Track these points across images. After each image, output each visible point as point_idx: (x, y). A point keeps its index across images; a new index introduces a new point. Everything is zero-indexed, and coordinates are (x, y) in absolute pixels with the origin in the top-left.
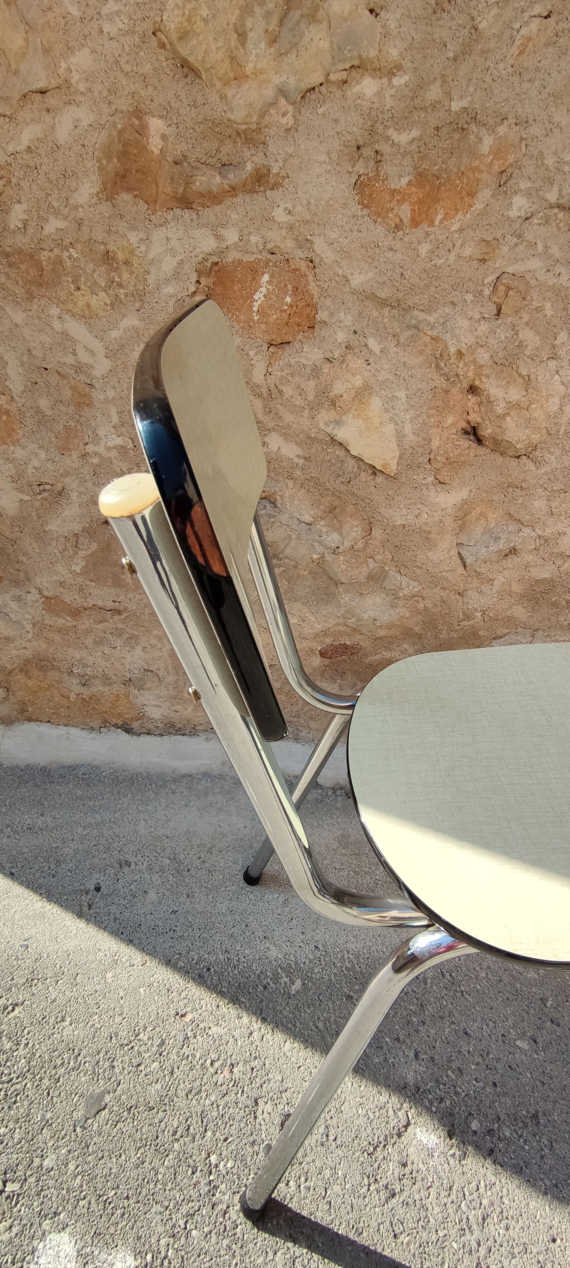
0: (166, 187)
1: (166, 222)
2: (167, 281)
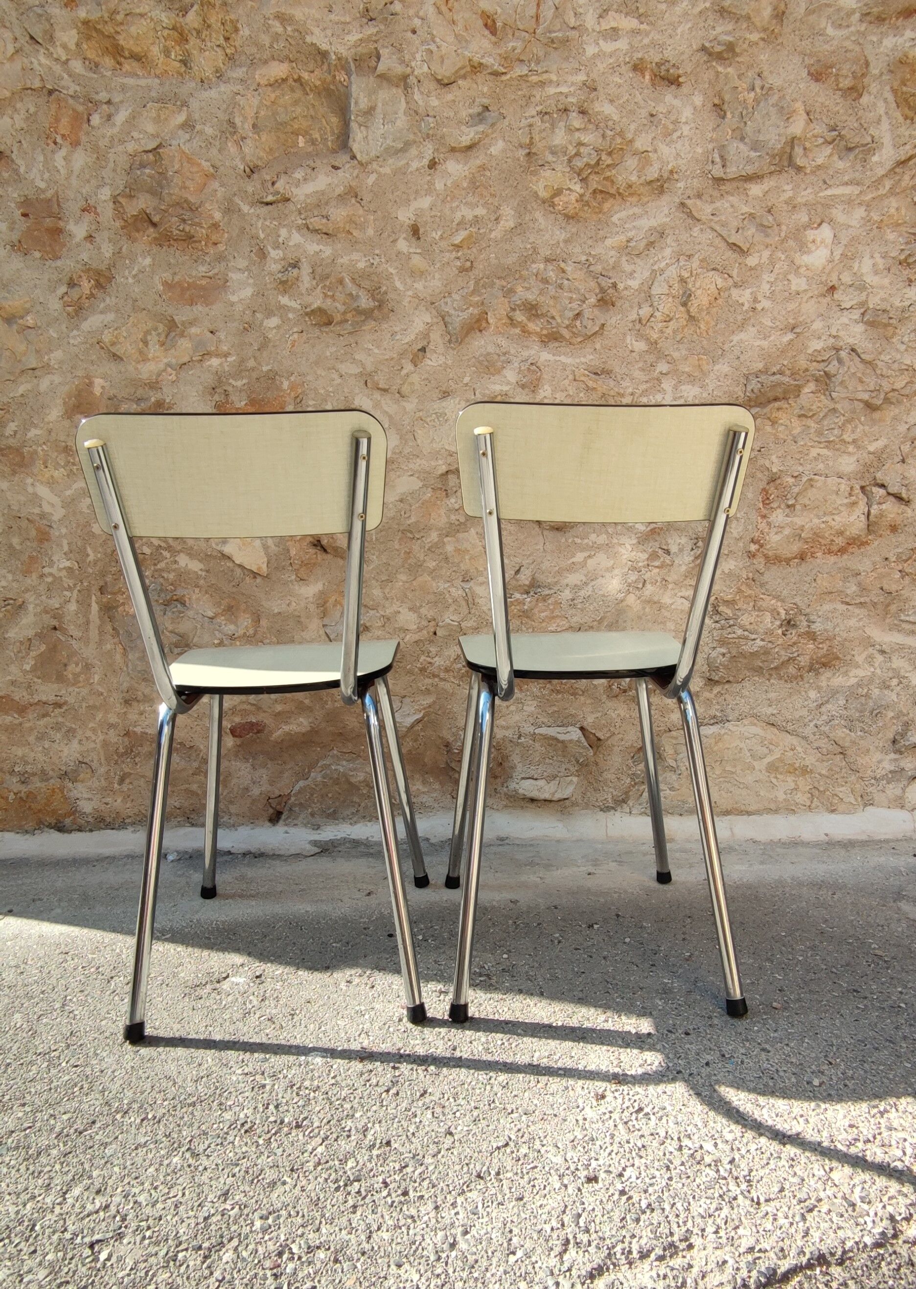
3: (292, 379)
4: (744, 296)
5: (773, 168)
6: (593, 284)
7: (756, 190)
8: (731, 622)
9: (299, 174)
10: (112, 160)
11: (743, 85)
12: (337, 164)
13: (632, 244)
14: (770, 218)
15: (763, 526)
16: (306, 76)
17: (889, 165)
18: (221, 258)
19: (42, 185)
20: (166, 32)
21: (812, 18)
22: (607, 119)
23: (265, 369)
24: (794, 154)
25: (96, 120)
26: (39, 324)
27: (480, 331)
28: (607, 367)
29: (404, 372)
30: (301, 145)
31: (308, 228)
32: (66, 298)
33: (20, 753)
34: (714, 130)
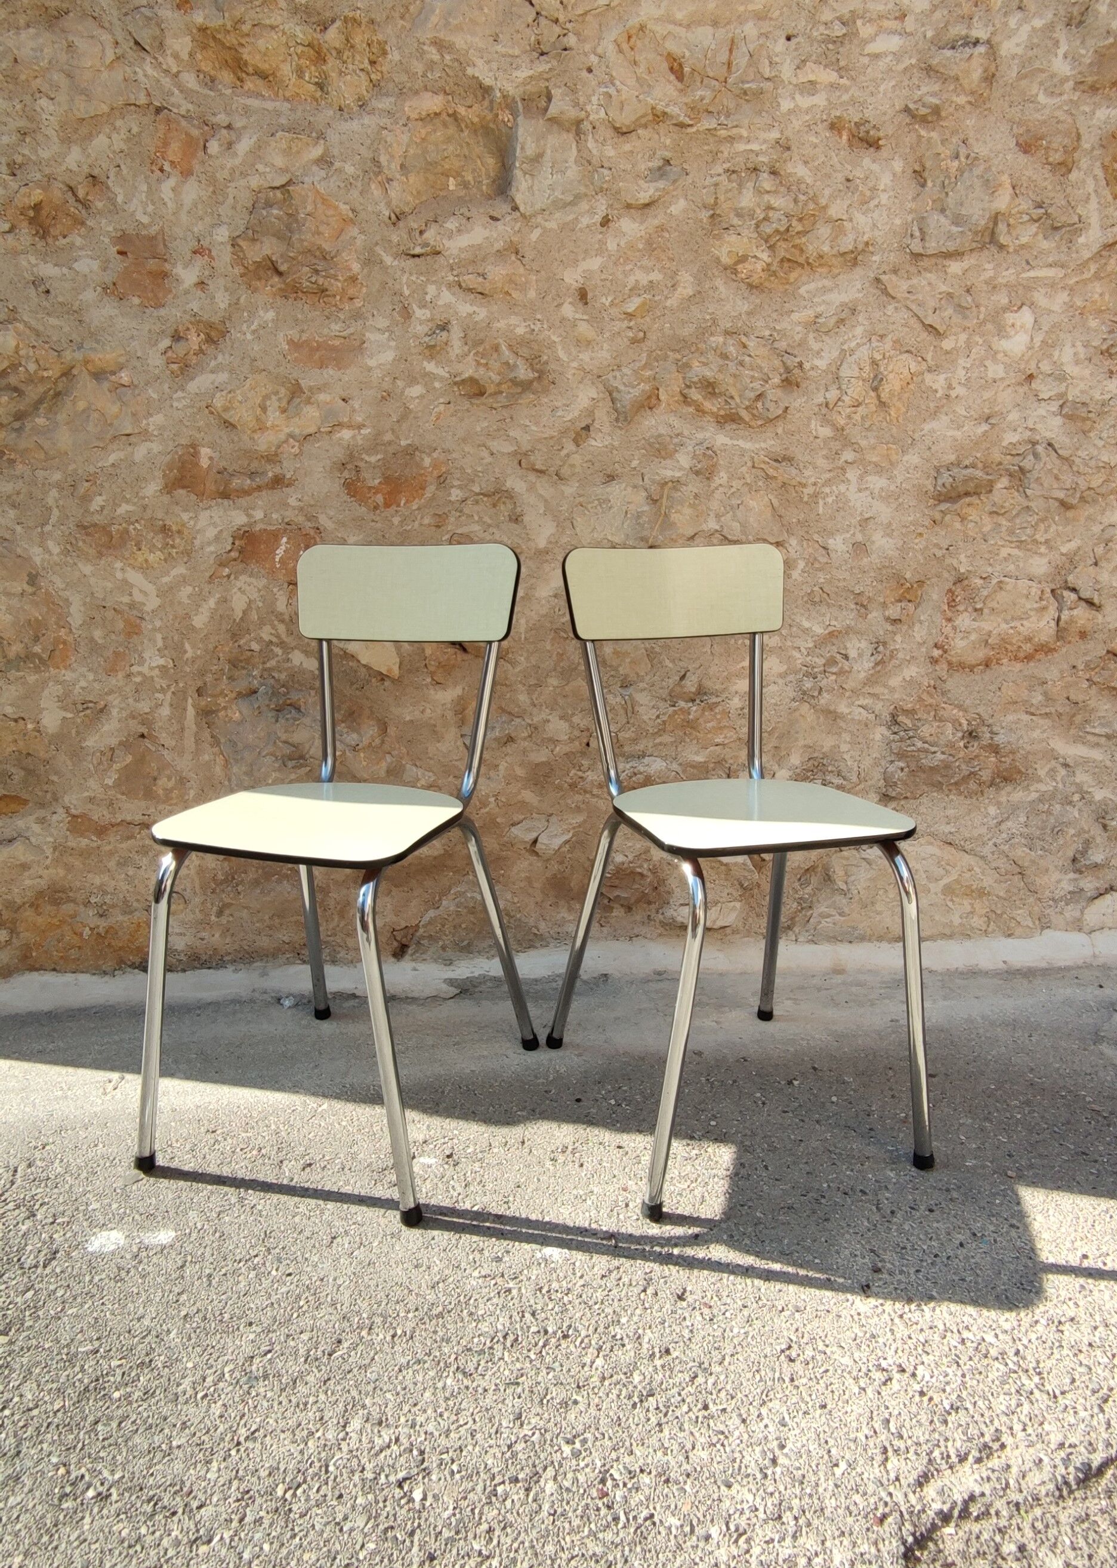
0: (211, 487)
1: (210, 507)
2: (209, 544)
3: (435, 455)
4: (937, 382)
5: (974, 245)
6: (777, 363)
7: (955, 267)
8: (911, 734)
9: (451, 224)
10: (231, 197)
11: (947, 152)
12: (495, 214)
13: (821, 320)
14: (969, 299)
15: (948, 630)
16: (462, 111)
17: (1095, 250)
18: (357, 316)
19: (145, 220)
20: (300, 49)
21: (1024, 83)
22: (800, 181)
23: (403, 443)
24: (997, 231)
25: (214, 147)
26: (136, 382)
27: (651, 408)
28: (788, 453)
29: (564, 453)
30: (451, 188)
31: (460, 286)
32: (170, 354)
33: (97, 881)
34: (914, 199)
